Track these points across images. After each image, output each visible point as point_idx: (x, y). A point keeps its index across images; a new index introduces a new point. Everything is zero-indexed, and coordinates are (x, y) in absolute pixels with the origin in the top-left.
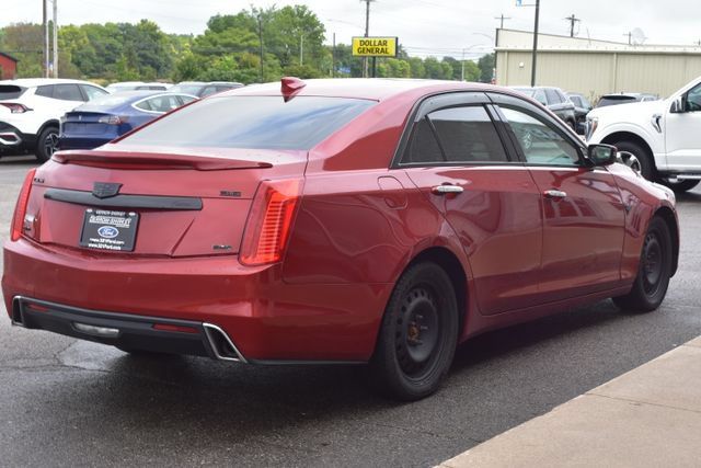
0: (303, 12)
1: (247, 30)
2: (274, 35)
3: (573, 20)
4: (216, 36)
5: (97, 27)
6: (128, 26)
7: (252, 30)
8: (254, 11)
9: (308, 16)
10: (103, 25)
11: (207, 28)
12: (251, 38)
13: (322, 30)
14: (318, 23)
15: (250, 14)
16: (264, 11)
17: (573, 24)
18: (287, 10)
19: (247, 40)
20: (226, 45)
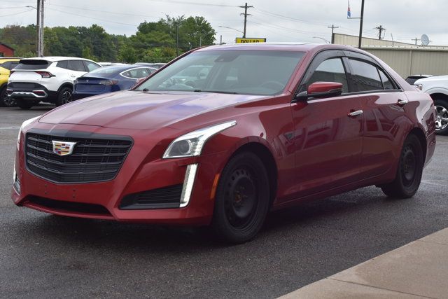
0: (201, 21)
1: (164, 32)
2: (182, 37)
3: (380, 29)
4: (144, 36)
5: (63, 29)
6: (84, 28)
7: (167, 32)
8: (169, 20)
9: (204, 24)
10: (67, 27)
11: (138, 30)
12: (167, 38)
13: (213, 33)
14: (210, 29)
15: (167, 22)
16: (176, 20)
17: (380, 32)
18: (191, 19)
19: (164, 39)
20: (150, 42)
